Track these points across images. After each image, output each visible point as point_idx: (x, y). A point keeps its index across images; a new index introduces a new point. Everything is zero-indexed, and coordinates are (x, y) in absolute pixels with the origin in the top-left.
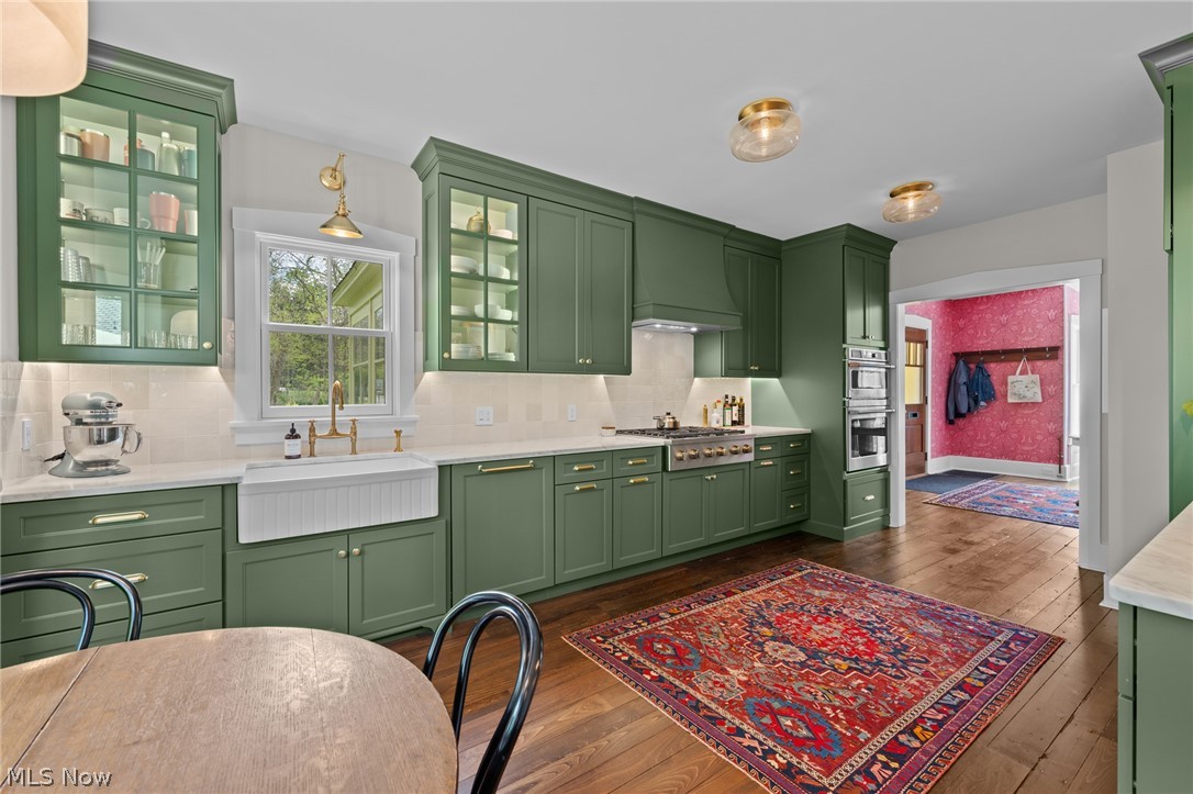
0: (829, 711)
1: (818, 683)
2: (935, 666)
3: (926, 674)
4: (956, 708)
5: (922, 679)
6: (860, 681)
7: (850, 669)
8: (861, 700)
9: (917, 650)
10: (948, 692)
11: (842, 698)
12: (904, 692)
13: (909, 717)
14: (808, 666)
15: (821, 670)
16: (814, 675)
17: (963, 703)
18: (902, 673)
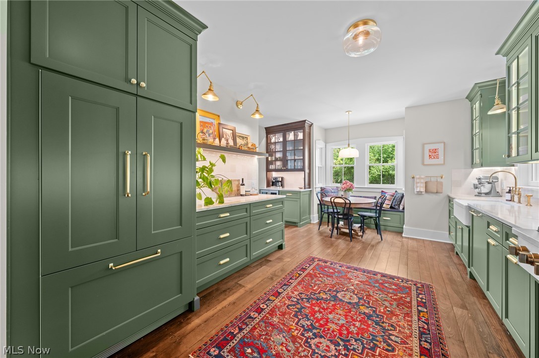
0: (322, 276)
1: (328, 284)
2: (285, 304)
3: (289, 298)
4: (285, 285)
5: (293, 295)
6: (315, 288)
7: (319, 293)
8: (313, 281)
9: (290, 314)
10: (284, 290)
11: (319, 281)
12: (299, 288)
13: (300, 279)
14: (334, 291)
15: (329, 290)
16: (331, 287)
17: (281, 287)
18: (299, 296)
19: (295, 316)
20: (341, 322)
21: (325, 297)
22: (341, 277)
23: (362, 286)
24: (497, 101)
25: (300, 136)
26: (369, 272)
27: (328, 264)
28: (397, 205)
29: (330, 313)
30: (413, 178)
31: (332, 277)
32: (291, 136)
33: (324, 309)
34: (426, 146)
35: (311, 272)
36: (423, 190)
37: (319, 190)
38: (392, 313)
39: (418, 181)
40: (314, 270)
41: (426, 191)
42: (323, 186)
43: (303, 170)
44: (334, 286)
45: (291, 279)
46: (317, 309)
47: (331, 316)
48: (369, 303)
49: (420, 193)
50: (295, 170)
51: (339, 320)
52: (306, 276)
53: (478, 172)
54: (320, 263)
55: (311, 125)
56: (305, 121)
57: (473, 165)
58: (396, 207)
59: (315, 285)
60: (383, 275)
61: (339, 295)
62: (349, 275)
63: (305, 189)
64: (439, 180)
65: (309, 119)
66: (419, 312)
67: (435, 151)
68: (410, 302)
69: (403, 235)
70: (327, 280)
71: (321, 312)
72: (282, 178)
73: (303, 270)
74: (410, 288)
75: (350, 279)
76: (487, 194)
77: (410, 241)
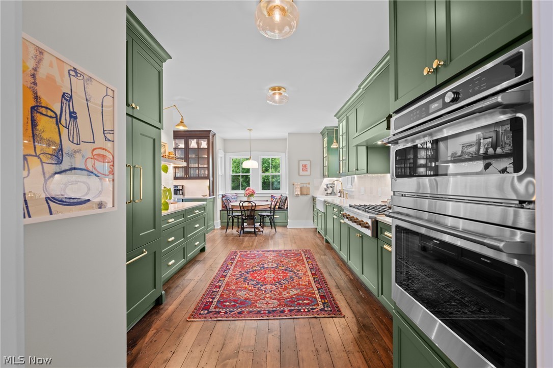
0: (248, 259)
2: (234, 279)
3: (234, 276)
4: (225, 270)
5: (235, 274)
6: (248, 267)
8: (244, 264)
9: (241, 282)
10: (227, 273)
11: (248, 262)
12: (237, 269)
13: (234, 265)
14: (261, 265)
15: (258, 265)
16: (257, 263)
17: (224, 272)
18: (240, 273)
19: (244, 281)
20: (272, 276)
21: (257, 269)
22: (261, 257)
23: (276, 258)
24: (335, 141)
25: (204, 144)
26: (276, 251)
27: (248, 252)
28: (281, 205)
29: (265, 274)
30: (293, 184)
31: (255, 258)
32: (193, 144)
33: (259, 274)
34: (300, 162)
35: (239, 259)
36: (299, 193)
37: (221, 196)
38: (296, 266)
39: (296, 186)
40: (241, 258)
41: (301, 194)
42: (224, 193)
43: (208, 178)
44: (259, 262)
45: (227, 266)
46: (255, 275)
47: (265, 276)
48: (283, 265)
49: (297, 195)
50: (199, 177)
51: (271, 276)
52: (237, 262)
53: (327, 181)
54: (242, 253)
55: (214, 135)
56: (210, 131)
57: (324, 176)
58: (282, 207)
59: (247, 265)
60: (285, 251)
61: (265, 266)
62: (265, 255)
63: (210, 196)
64: (308, 186)
65: (214, 130)
66: (308, 261)
67: (305, 166)
68: (303, 259)
69: (288, 227)
70: (254, 261)
71: (259, 276)
72: (183, 186)
73: (233, 259)
74: (301, 253)
75: (267, 257)
76: (330, 194)
77: (293, 230)
